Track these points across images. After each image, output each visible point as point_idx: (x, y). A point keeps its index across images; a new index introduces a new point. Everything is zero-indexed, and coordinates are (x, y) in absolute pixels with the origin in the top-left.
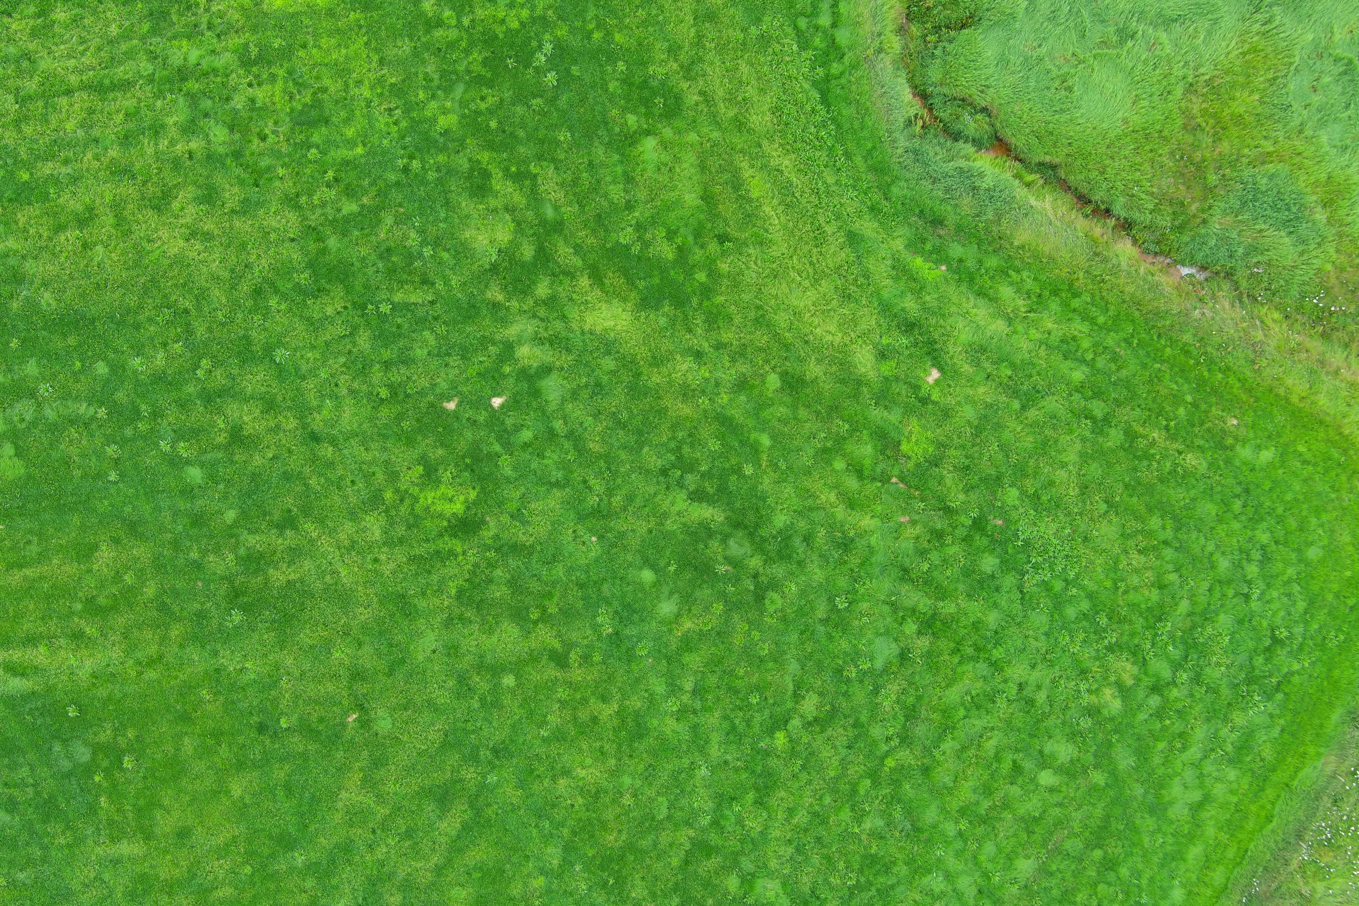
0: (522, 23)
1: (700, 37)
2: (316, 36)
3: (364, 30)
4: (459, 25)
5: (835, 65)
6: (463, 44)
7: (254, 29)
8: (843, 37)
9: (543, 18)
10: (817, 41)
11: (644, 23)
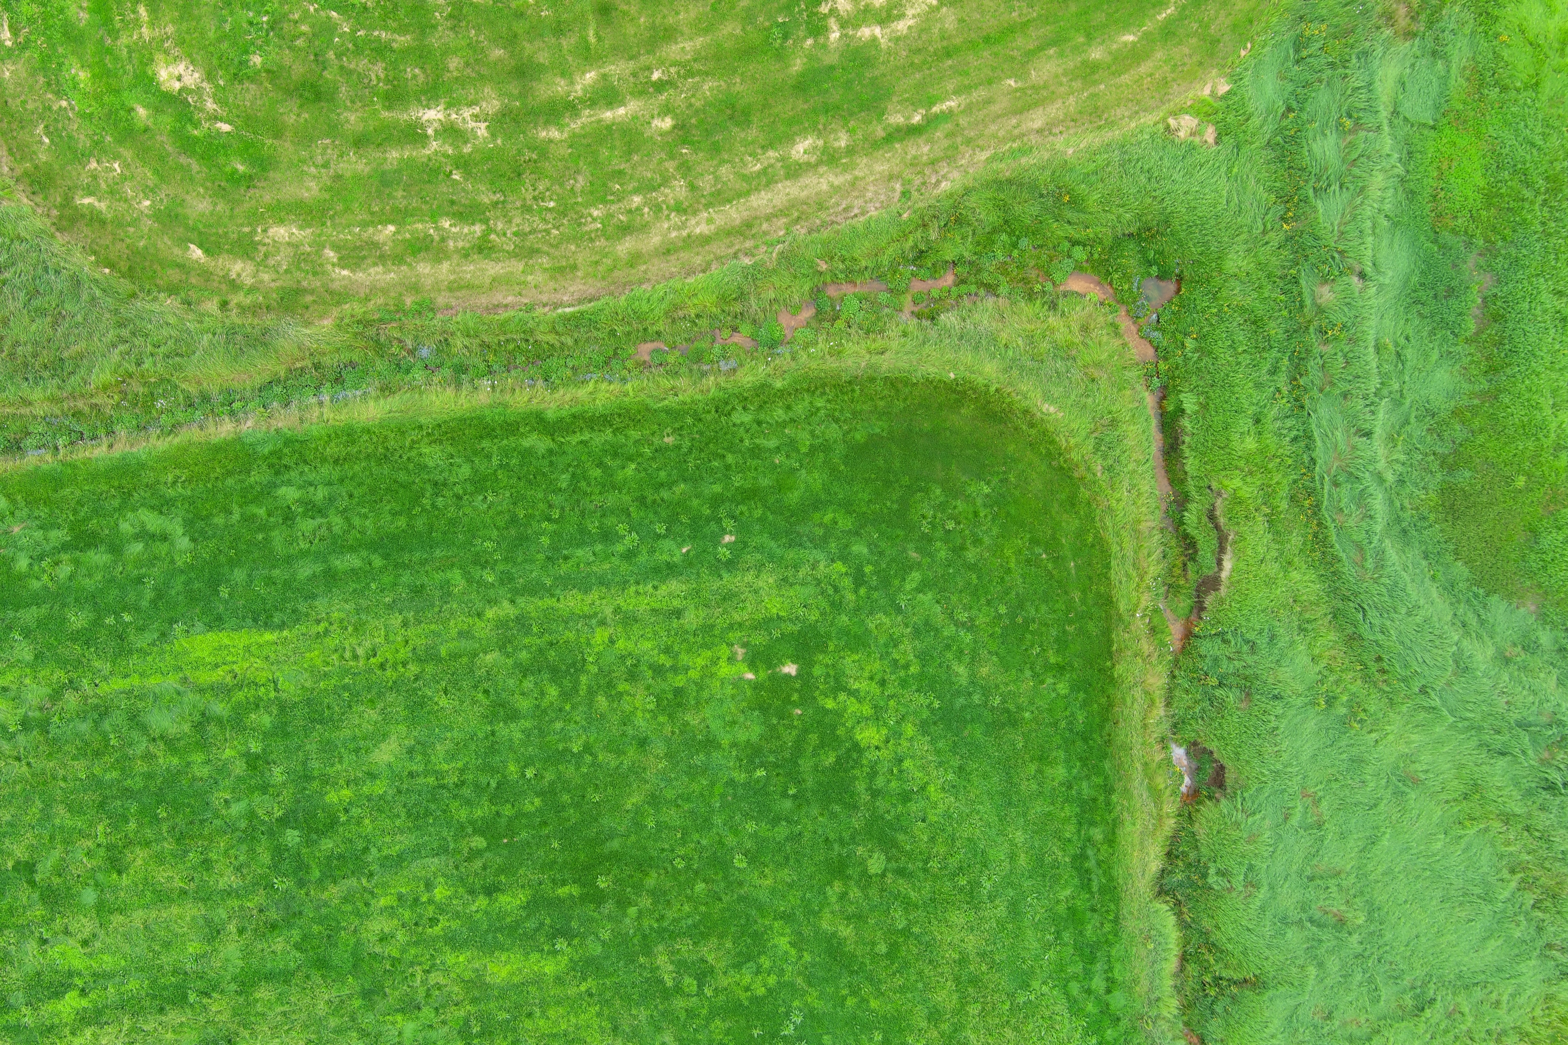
0: (770, 991)
1: (964, 1001)
2: (543, 1005)
3: (596, 998)
4: (700, 993)
5: (1109, 1032)
6: (704, 1011)
7: (474, 1001)
8: (1117, 1000)
9: (792, 985)
10: (1090, 1007)
11: (902, 989)
